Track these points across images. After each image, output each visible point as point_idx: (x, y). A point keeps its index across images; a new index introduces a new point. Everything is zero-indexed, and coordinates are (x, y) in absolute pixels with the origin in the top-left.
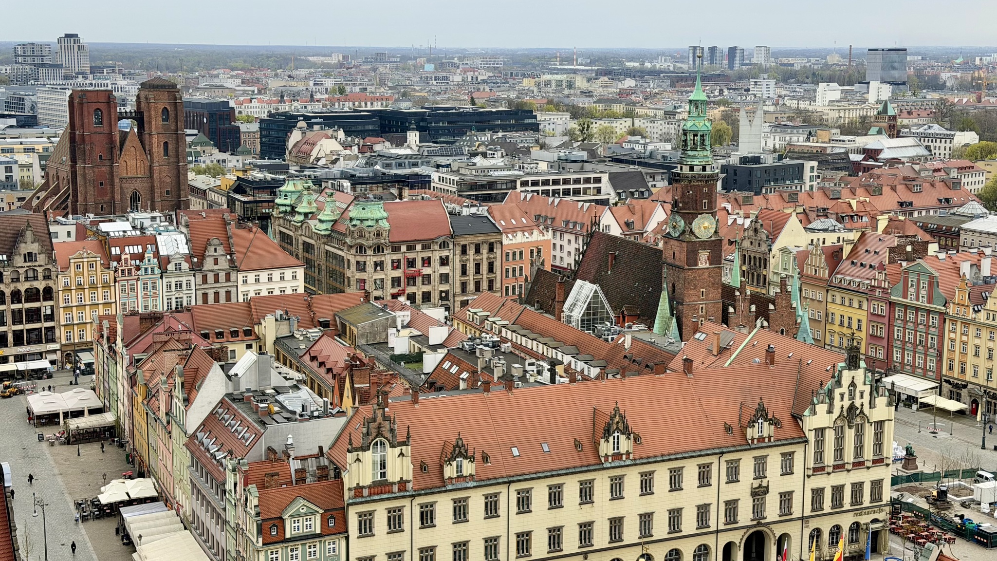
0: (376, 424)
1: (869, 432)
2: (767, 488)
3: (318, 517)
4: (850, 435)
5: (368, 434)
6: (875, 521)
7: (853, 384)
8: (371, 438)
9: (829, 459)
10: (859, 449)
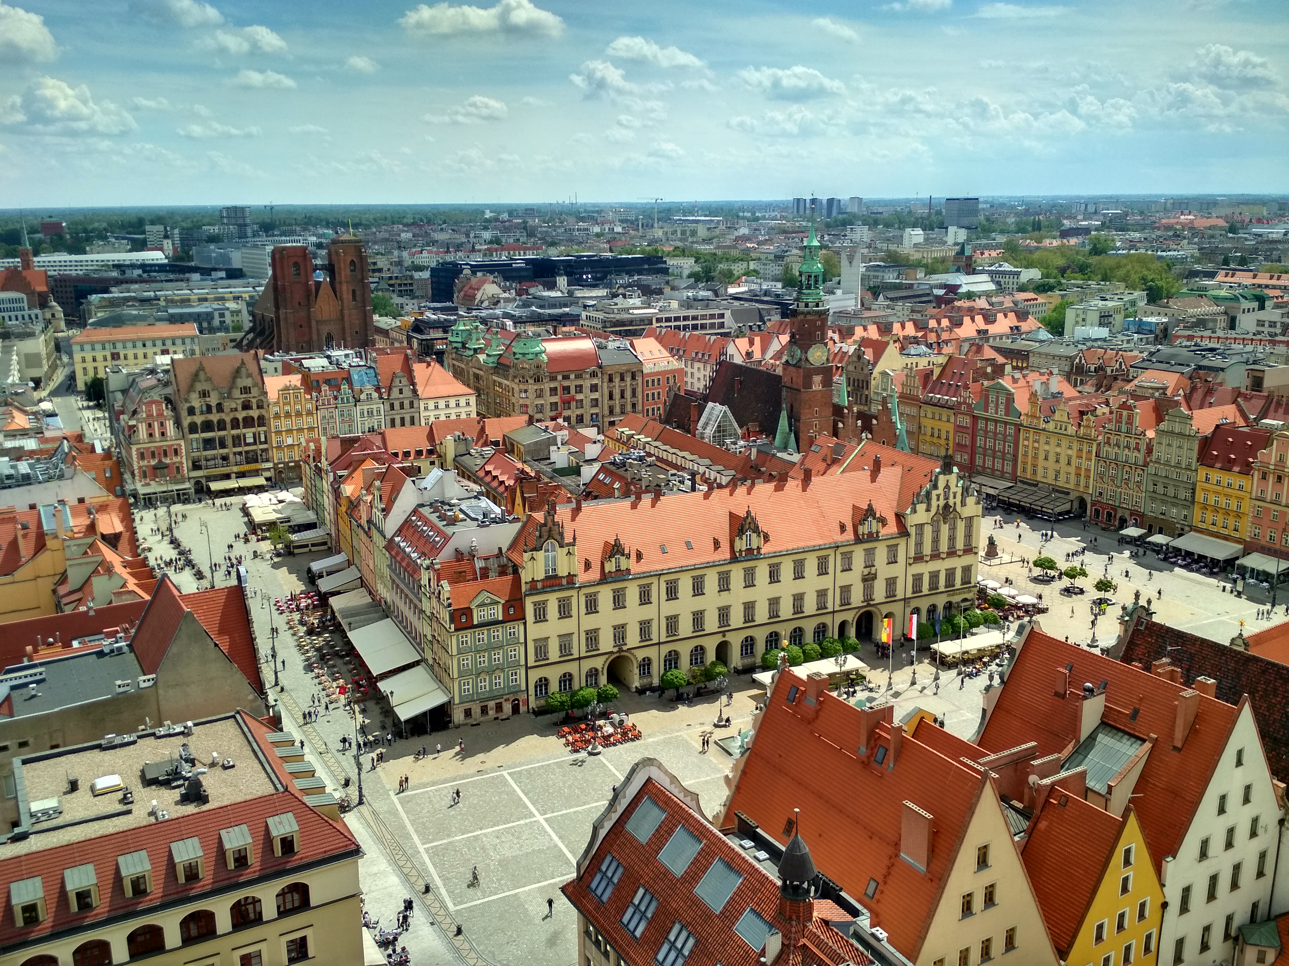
0: (547, 529)
1: (961, 526)
2: (876, 574)
3: (500, 607)
4: (945, 529)
5: (540, 537)
6: (965, 600)
7: (947, 487)
8: (543, 540)
9: (927, 549)
10: (952, 539)
